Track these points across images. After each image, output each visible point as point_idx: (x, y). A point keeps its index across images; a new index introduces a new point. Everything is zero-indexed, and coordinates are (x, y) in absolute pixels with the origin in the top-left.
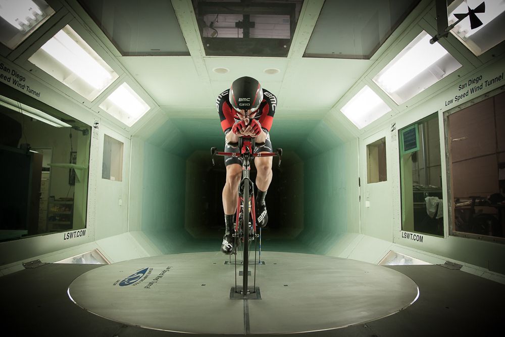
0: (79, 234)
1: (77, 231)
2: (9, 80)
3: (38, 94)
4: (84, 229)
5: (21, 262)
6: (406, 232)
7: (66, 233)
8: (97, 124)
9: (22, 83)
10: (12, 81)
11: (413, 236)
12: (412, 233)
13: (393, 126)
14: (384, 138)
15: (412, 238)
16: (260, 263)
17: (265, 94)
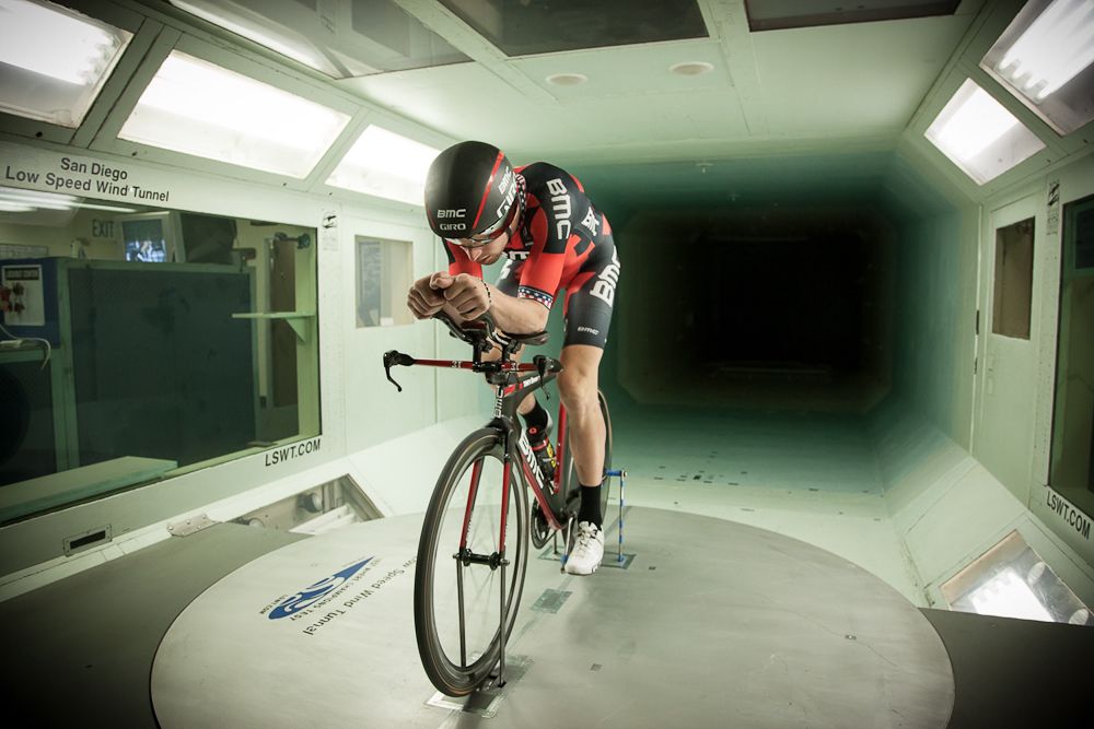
0: (303, 449)
1: (298, 444)
2: (86, 186)
3: (162, 197)
4: (316, 439)
5: (164, 523)
6: (1057, 496)
7: (270, 452)
8: (329, 218)
9: (121, 183)
10: (94, 186)
11: (1069, 511)
12: (1068, 504)
13: (1054, 190)
14: (1032, 220)
15: (1068, 517)
16: (619, 560)
17: (549, 183)
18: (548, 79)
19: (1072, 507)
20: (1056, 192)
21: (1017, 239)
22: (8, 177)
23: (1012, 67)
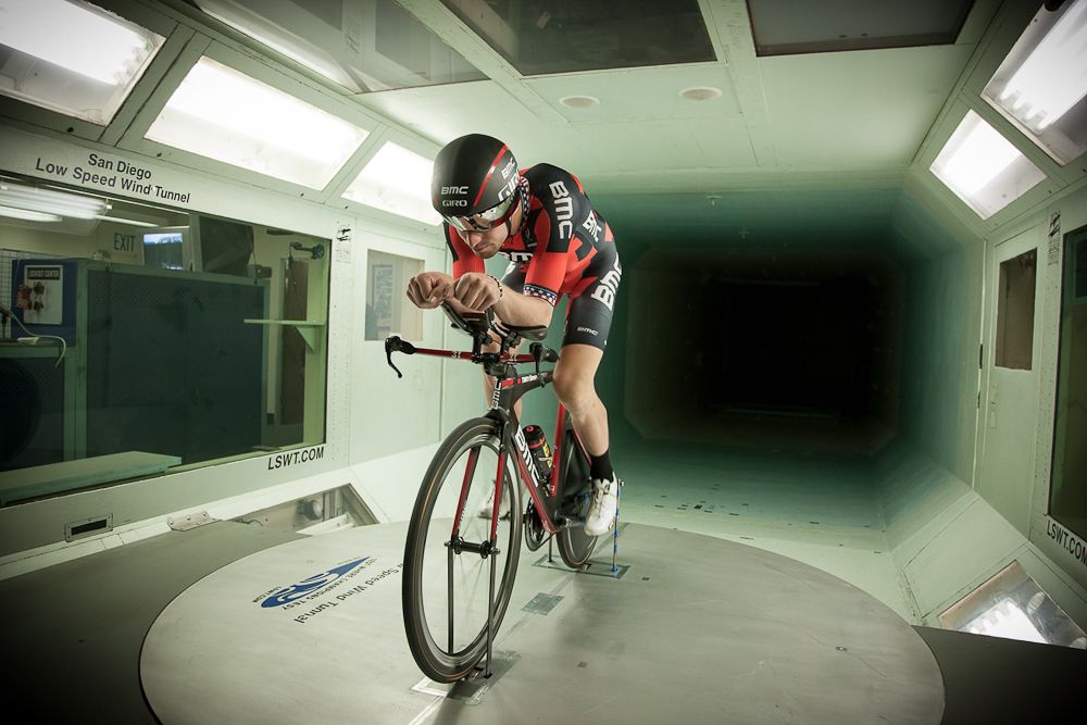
0: (306, 455)
1: (301, 450)
2: (112, 183)
3: (184, 198)
4: (320, 446)
5: (164, 517)
6: (1057, 524)
7: (274, 456)
8: (344, 231)
9: (144, 182)
10: (118, 183)
11: (1069, 539)
12: (1066, 531)
13: (1055, 221)
14: (1034, 252)
15: (1067, 545)
16: (613, 571)
17: (552, 186)
18: (561, 101)
19: (1071, 535)
20: (1057, 223)
21: (1020, 271)
22: (38, 168)
23: (1013, 98)
